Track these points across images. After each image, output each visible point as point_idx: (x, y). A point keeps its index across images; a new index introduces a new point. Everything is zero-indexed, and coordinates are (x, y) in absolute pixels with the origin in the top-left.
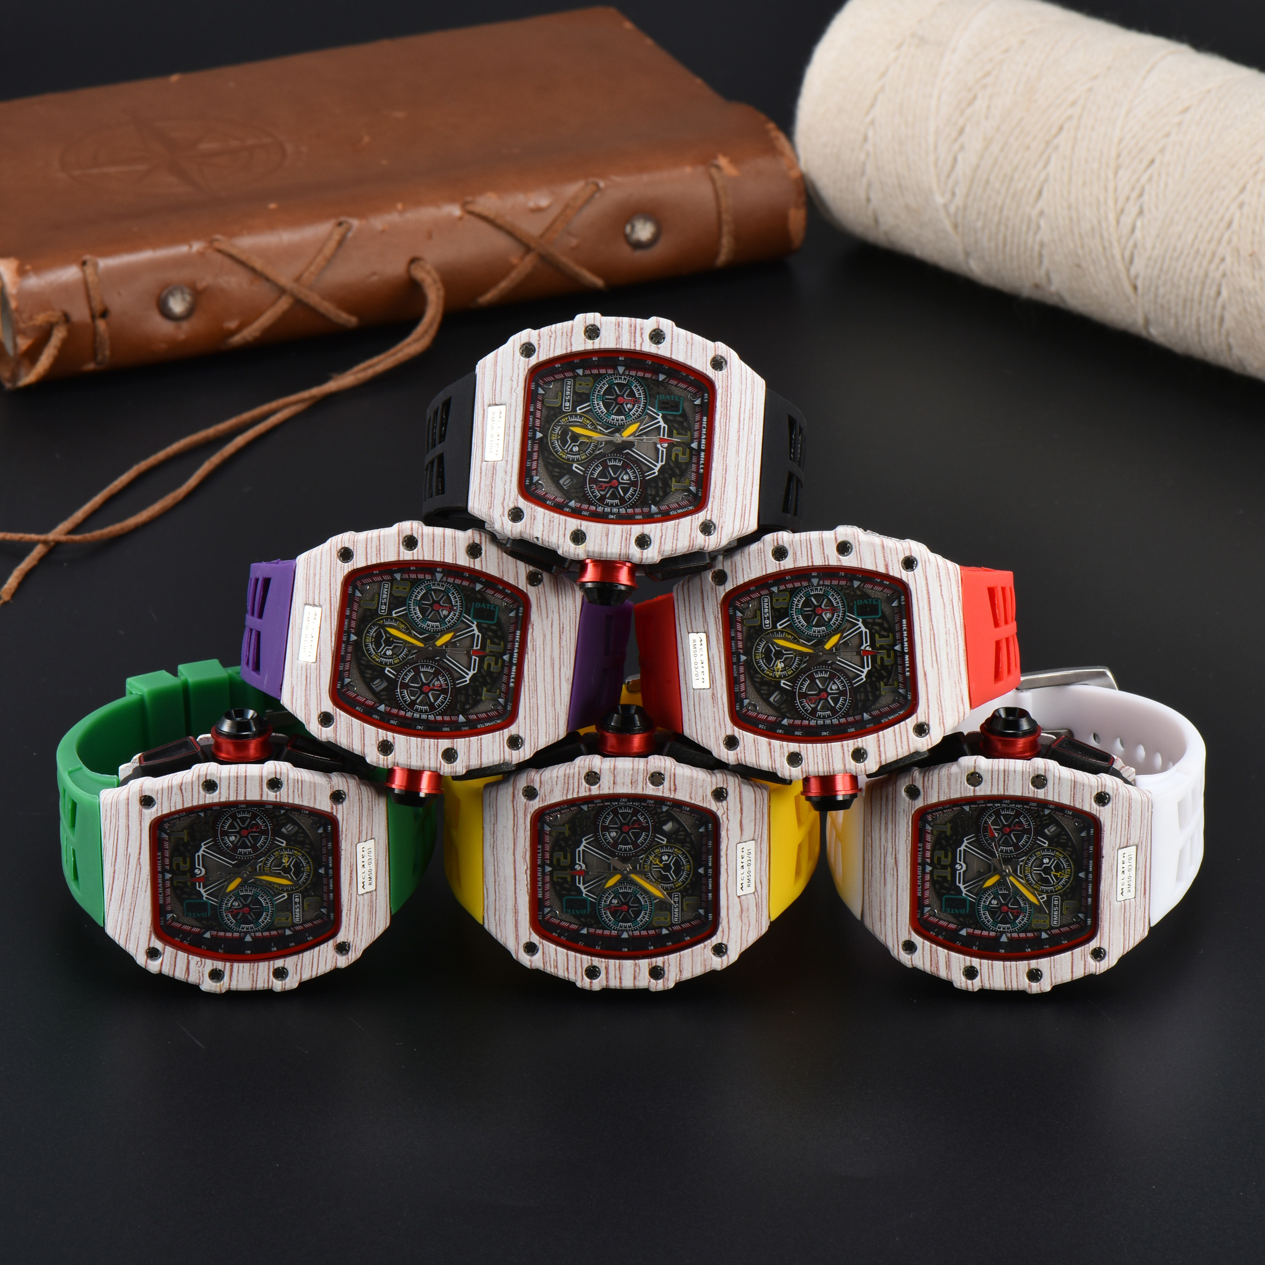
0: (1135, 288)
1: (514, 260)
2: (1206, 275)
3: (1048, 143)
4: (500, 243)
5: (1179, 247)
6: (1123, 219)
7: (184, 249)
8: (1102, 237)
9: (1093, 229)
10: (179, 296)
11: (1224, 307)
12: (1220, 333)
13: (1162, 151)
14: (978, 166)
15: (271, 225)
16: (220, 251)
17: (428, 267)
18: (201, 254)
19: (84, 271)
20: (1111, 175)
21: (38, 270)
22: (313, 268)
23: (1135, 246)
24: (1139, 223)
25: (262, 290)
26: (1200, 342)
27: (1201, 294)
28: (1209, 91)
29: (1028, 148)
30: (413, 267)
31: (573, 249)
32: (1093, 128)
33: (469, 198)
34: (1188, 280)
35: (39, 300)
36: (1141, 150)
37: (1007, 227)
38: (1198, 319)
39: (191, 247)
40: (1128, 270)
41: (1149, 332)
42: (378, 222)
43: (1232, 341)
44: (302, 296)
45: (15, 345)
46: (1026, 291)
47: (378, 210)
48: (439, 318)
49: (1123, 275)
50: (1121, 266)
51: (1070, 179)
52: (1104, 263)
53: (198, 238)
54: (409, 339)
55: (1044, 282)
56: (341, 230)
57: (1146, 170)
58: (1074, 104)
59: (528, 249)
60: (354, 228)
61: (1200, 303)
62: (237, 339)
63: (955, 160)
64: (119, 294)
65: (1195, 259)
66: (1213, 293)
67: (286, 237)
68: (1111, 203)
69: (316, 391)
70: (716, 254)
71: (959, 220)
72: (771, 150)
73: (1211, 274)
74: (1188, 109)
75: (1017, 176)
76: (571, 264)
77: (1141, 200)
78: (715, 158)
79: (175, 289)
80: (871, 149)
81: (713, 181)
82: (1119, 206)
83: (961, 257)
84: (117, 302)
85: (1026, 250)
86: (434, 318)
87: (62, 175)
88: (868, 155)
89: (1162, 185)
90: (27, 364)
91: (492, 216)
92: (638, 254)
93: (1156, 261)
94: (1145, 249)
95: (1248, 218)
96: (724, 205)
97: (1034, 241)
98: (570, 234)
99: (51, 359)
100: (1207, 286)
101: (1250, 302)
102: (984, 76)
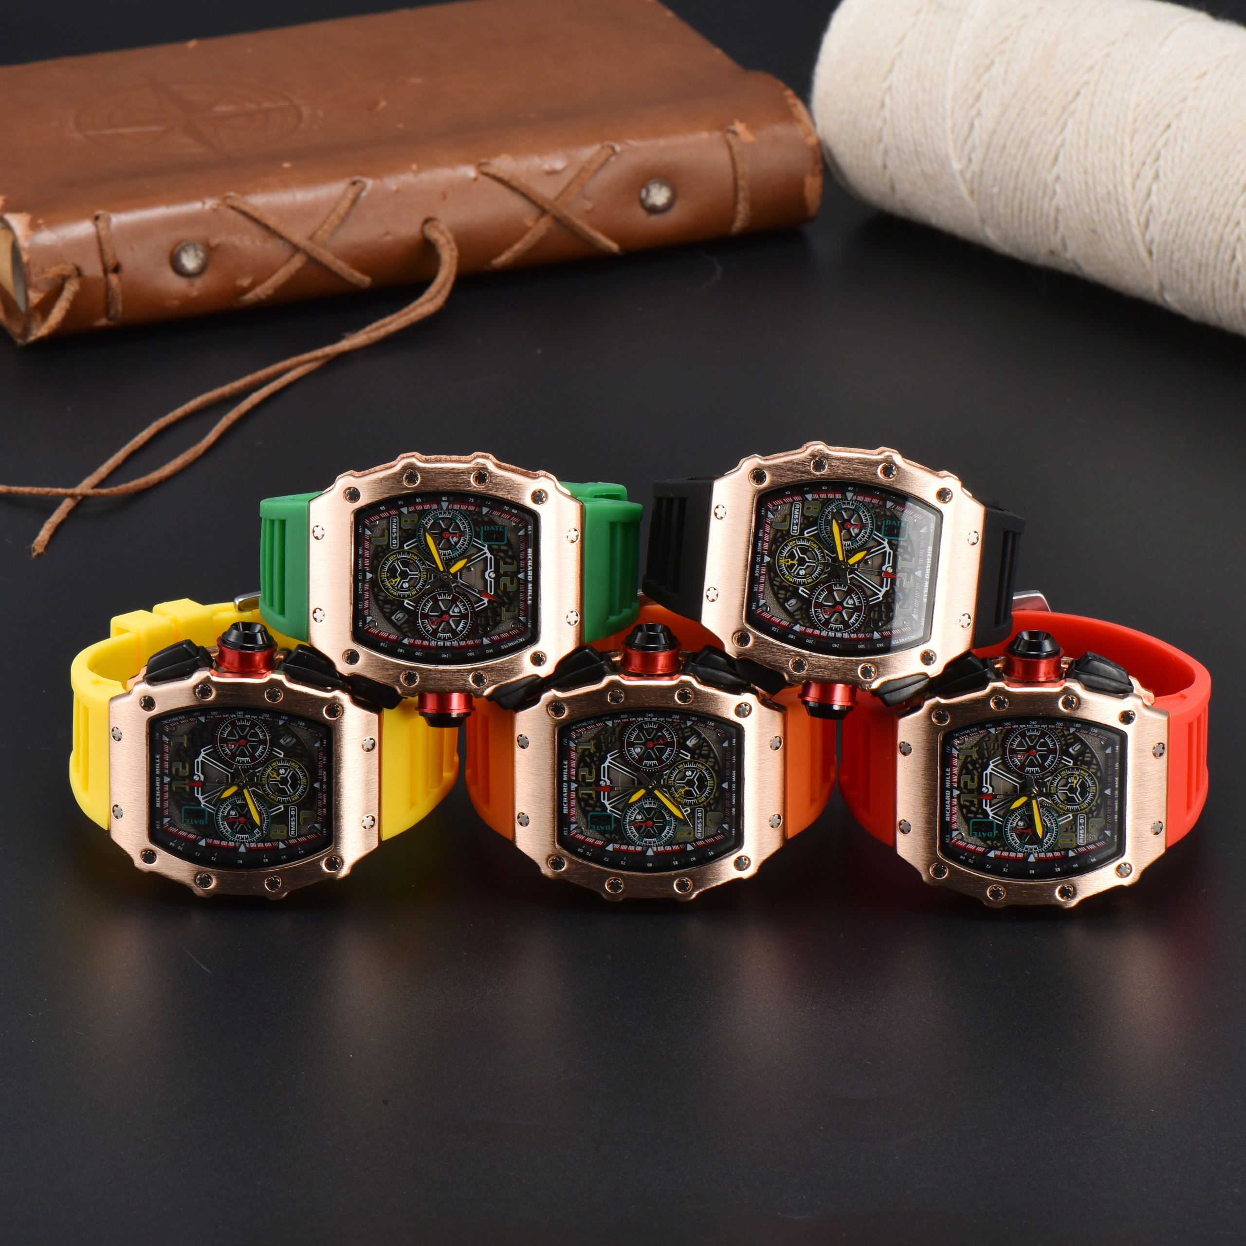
0: (1150, 253)
1: (529, 223)
2: (1221, 239)
3: (1064, 109)
4: (515, 205)
5: (1194, 211)
6: (1138, 184)
7: (196, 206)
8: (1118, 201)
9: (1109, 193)
10: (191, 252)
11: (1238, 272)
12: (1234, 297)
13: (1179, 115)
14: (994, 132)
15: (285, 185)
16: (233, 208)
17: (442, 227)
18: (214, 211)
19: (96, 226)
20: (1127, 140)
21: (50, 225)
22: (326, 227)
23: (1151, 210)
24: (1154, 188)
25: (273, 249)
26: (1214, 308)
27: (1216, 258)
28: (1226, 57)
29: (1045, 113)
30: (427, 227)
31: (588, 212)
32: (1110, 94)
33: (484, 160)
34: (1203, 245)
35: (51, 254)
36: (1158, 114)
37: (1023, 193)
38: (1213, 284)
39: (204, 203)
40: (1143, 235)
41: (1164, 299)
42: (392, 183)
44: (315, 254)
45: (27, 298)
46: (1042, 259)
47: (393, 170)
48: (452, 279)
49: (1139, 241)
50: (1136, 231)
51: (1087, 144)
52: (1119, 227)
53: (212, 196)
54: (422, 299)
55: (1059, 248)
56: (355, 189)
57: (1161, 135)
58: (1091, 69)
59: (543, 212)
60: (368, 188)
61: (1215, 267)
62: (250, 296)
63: (972, 126)
64: (132, 249)
65: (1210, 223)
66: (1227, 257)
67: (302, 196)
68: (1127, 168)
69: (329, 350)
70: (732, 220)
71: (976, 186)
72: (789, 116)
73: (1226, 238)
74: (1204, 74)
75: (1033, 141)
76: (586, 228)
77: (1157, 164)
78: (732, 123)
79: (188, 245)
80: (888, 116)
81: (730, 147)
82: (1135, 170)
83: (977, 224)
84: (129, 259)
85: (1041, 215)
86: (447, 279)
87: (77, 136)
88: (885, 121)
89: (1178, 149)
90: (39, 318)
91: (506, 178)
92: (654, 219)
93: (1171, 225)
94: (1160, 214)
96: (740, 171)
97: (1050, 206)
98: (585, 197)
99: (63, 313)
100: (1222, 250)
102: (1002, 43)
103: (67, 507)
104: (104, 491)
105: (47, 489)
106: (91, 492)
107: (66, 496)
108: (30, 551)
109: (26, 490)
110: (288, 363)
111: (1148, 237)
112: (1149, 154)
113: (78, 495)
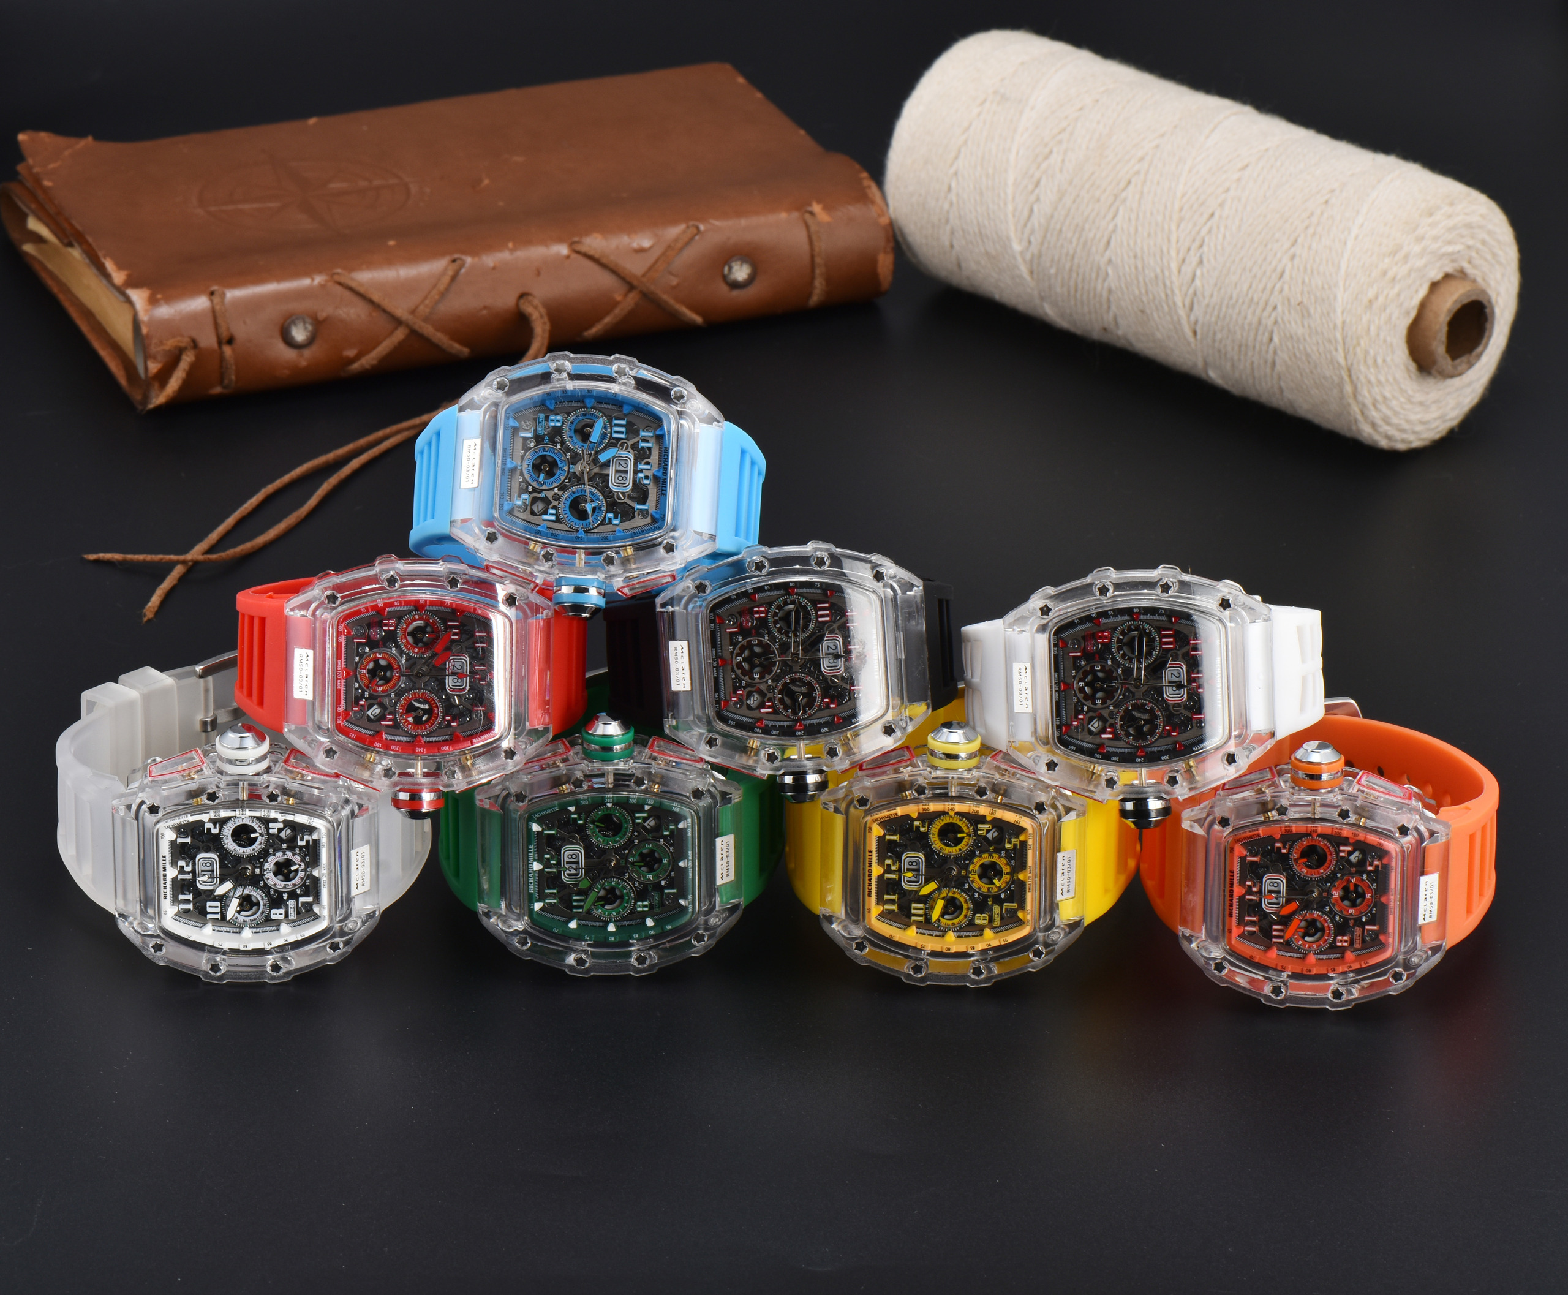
0: (1195, 333)
1: (618, 298)
2: (1260, 323)
3: (1116, 197)
4: (605, 280)
5: (1235, 296)
6: (1183, 269)
7: (306, 282)
8: (1165, 285)
9: (1156, 277)
10: (301, 325)
11: (1275, 352)
12: (1272, 377)
13: (1222, 205)
14: (1052, 216)
15: (389, 262)
16: (340, 284)
17: (536, 302)
18: (322, 286)
19: (211, 301)
20: (1174, 228)
21: (169, 300)
22: (427, 302)
23: (1195, 294)
24: (1198, 273)
25: (380, 321)
26: (1254, 384)
27: (1255, 339)
28: (1267, 150)
29: (1099, 200)
30: (522, 301)
31: (674, 288)
32: (1158, 183)
33: (576, 239)
34: (1242, 327)
35: (168, 327)
36: (1203, 204)
37: (1078, 274)
38: (1252, 363)
39: (313, 279)
40: (1188, 316)
41: (1208, 375)
42: (490, 260)
43: (1282, 384)
44: (416, 327)
45: (146, 368)
46: (1096, 335)
47: (490, 248)
49: (1184, 321)
50: (1182, 313)
51: (1136, 230)
52: (1166, 308)
53: (320, 272)
55: (1112, 326)
56: (455, 266)
57: (1205, 224)
58: (1141, 159)
59: (631, 287)
60: (467, 265)
61: (1254, 347)
62: (356, 366)
63: (1031, 210)
64: (245, 323)
65: (1249, 307)
66: (1265, 339)
67: (405, 272)
68: (1173, 253)
70: (809, 295)
71: (1035, 267)
72: (863, 198)
73: (1264, 322)
74: (1247, 166)
75: (1087, 227)
76: (672, 302)
77: (1201, 251)
78: (810, 205)
79: (297, 319)
80: (954, 199)
81: (807, 227)
82: (1181, 256)
83: (1037, 301)
84: (242, 330)
85: (1095, 295)
86: (539, 348)
87: (200, 211)
88: (951, 204)
89: (1220, 237)
90: (157, 387)
91: (597, 256)
92: (736, 293)
93: (1214, 308)
94: (1204, 297)
95: (1298, 269)
96: (817, 249)
97: (1103, 288)
98: (671, 274)
99: (180, 382)
100: (1260, 332)
101: (1299, 348)
102: (1060, 133)
103: (178, 573)
104: (213, 557)
105: (160, 556)
106: (201, 557)
107: (178, 562)
108: (141, 615)
109: (141, 557)
110: (388, 431)
111: (1193, 318)
112: (1194, 240)
113: (189, 561)
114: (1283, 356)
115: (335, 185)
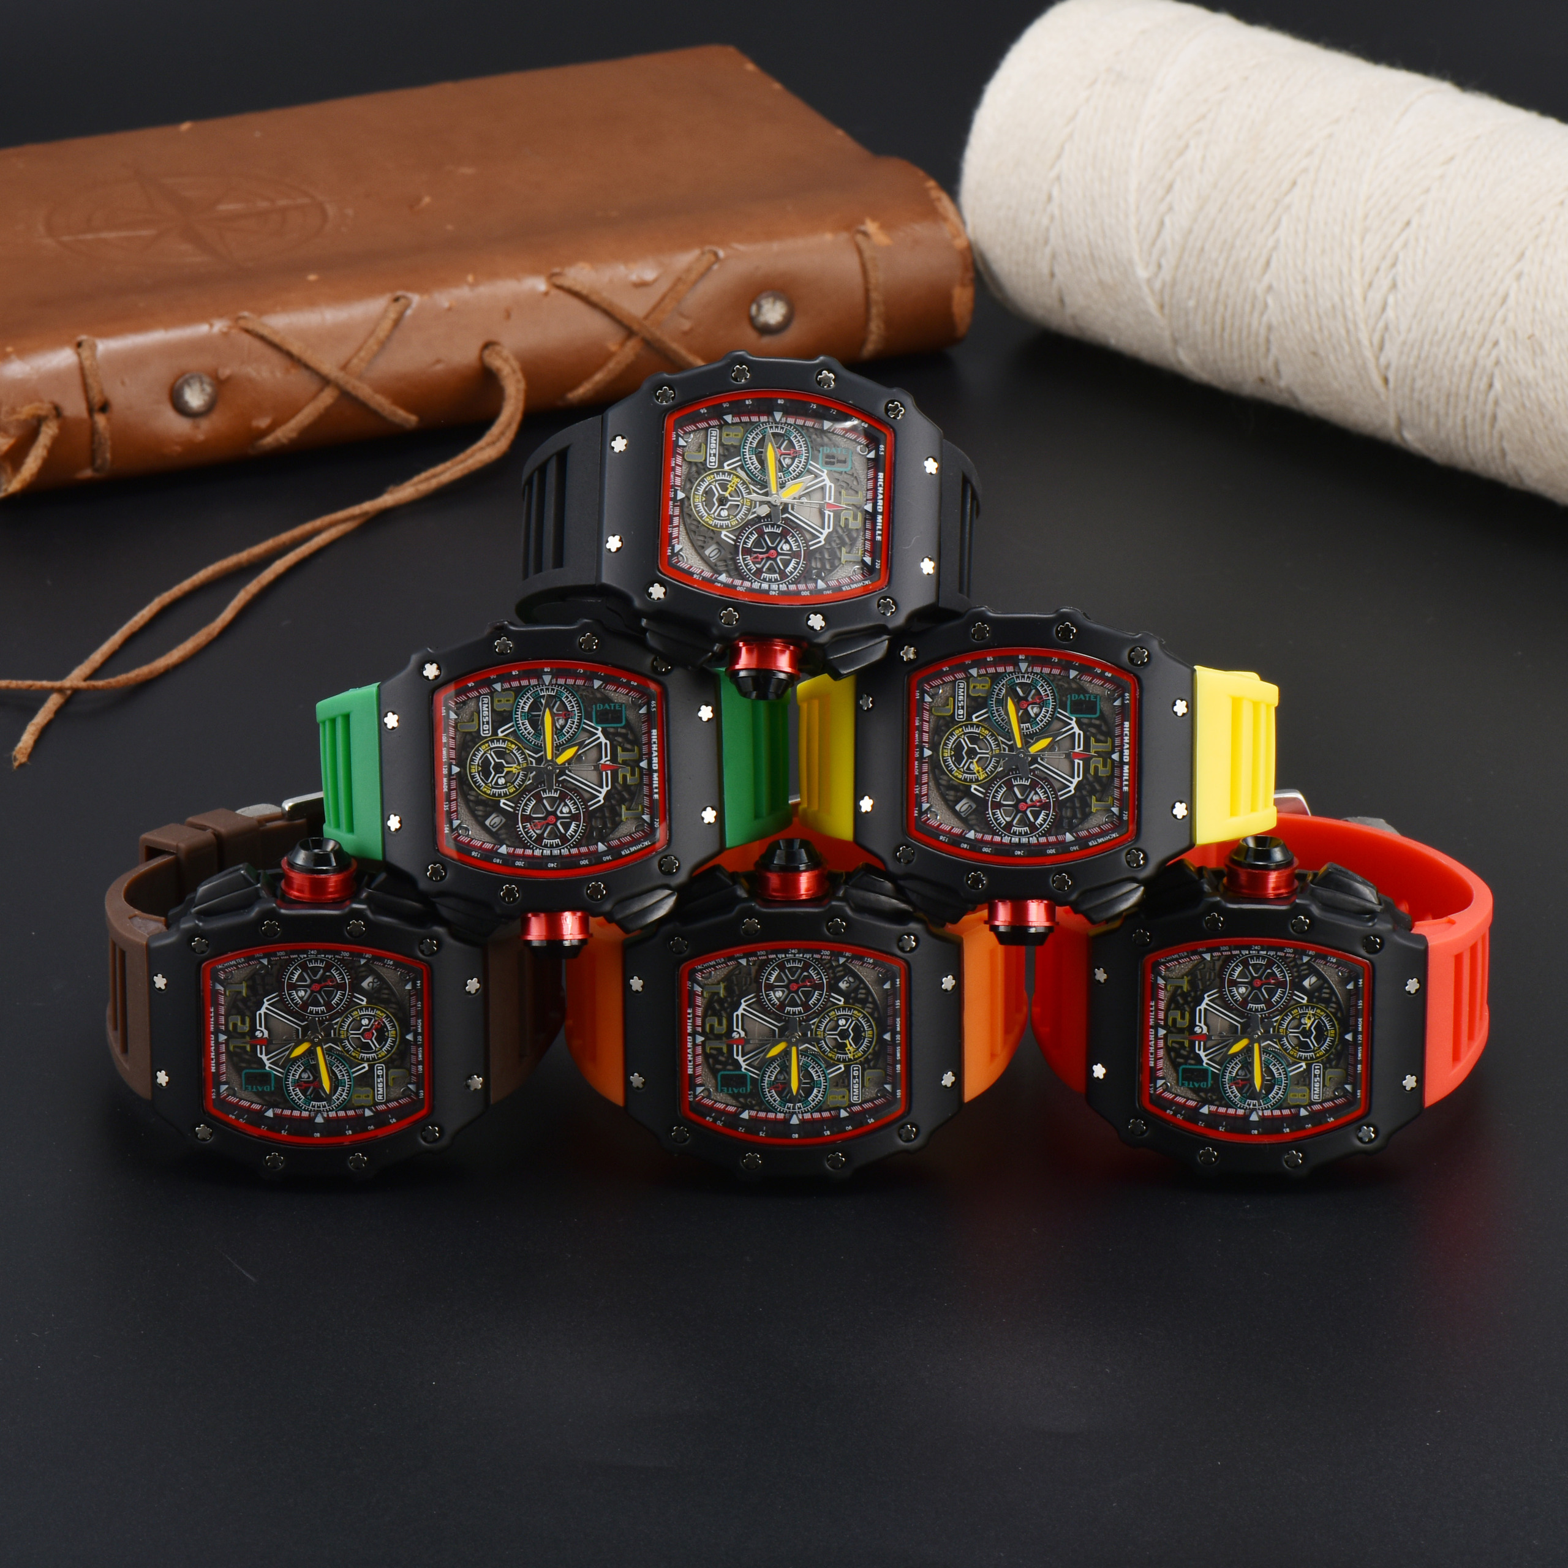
0: (1386, 381)
1: (613, 347)
2: (1475, 363)
3: (1277, 202)
4: (595, 325)
5: (1441, 329)
6: (1371, 295)
7: (203, 329)
8: (1345, 317)
9: (1334, 307)
10: (196, 387)
11: (1496, 403)
12: (1491, 435)
13: (1420, 210)
14: (1190, 231)
15: (311, 303)
16: (247, 331)
17: (506, 353)
18: (225, 335)
19: (79, 355)
20: (1356, 241)
21: (22, 353)
22: (362, 354)
23: (1386, 328)
24: (1391, 300)
25: (299, 380)
26: (1466, 447)
27: (1469, 386)
28: (1478, 138)
29: (1253, 208)
30: (487, 352)
31: (685, 333)
32: (1334, 183)
33: (557, 270)
34: (1452, 370)
35: (24, 390)
36: (1395, 209)
37: (1226, 307)
38: (1464, 419)
39: (211, 325)
40: (1377, 359)
41: (1402, 438)
42: (444, 299)
43: (1506, 445)
44: (349, 388)
46: (1249, 388)
47: (444, 283)
48: (518, 417)
49: (1371, 365)
50: (1369, 354)
51: (1306, 246)
52: (1347, 348)
53: (221, 316)
54: (481, 443)
55: (1272, 375)
56: (397, 307)
57: (1399, 235)
58: (1310, 153)
59: (630, 333)
60: (414, 305)
61: (1467, 398)
62: (269, 440)
63: (1162, 224)
64: (123, 383)
65: (1461, 343)
66: (1483, 386)
67: (332, 315)
68: (1356, 275)
69: (369, 506)
70: (863, 342)
71: (1167, 298)
72: (932, 213)
73: (1481, 362)
74: (1452, 159)
75: (1238, 243)
76: (684, 352)
77: (1394, 271)
78: (863, 223)
79: (192, 377)
80: (1057, 212)
81: (860, 252)
82: (1367, 278)
83: (1168, 345)
84: (120, 393)
85: (1249, 334)
86: (512, 417)
87: (48, 242)
88: (1052, 218)
89: (1420, 252)
90: (9, 470)
91: (585, 292)
92: (766, 340)
93: (1412, 346)
94: (1399, 333)
95: (1527, 292)
96: (873, 281)
97: (1260, 323)
98: (682, 315)
99: (39, 462)
100: (1475, 377)
101: (1529, 396)
102: (1198, 121)
103: (54, 704)
104: (100, 683)
105: (29, 683)
106: (83, 684)
107: (53, 690)
108: (10, 760)
110: (318, 523)
111: (1383, 361)
112: (1384, 258)
113: (68, 689)
114: (1507, 408)
115: (227, 207)
